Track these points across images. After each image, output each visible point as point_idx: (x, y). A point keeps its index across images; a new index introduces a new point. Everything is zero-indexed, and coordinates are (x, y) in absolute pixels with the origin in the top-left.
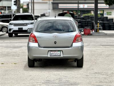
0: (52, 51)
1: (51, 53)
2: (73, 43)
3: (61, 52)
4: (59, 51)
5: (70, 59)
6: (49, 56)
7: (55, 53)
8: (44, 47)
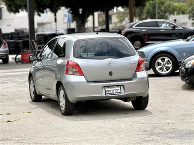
0: (107, 87)
1: (106, 89)
2: (136, 72)
3: (122, 87)
4: (118, 86)
5: (130, 97)
6: (104, 95)
7: (113, 89)
8: (95, 82)
